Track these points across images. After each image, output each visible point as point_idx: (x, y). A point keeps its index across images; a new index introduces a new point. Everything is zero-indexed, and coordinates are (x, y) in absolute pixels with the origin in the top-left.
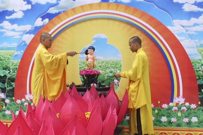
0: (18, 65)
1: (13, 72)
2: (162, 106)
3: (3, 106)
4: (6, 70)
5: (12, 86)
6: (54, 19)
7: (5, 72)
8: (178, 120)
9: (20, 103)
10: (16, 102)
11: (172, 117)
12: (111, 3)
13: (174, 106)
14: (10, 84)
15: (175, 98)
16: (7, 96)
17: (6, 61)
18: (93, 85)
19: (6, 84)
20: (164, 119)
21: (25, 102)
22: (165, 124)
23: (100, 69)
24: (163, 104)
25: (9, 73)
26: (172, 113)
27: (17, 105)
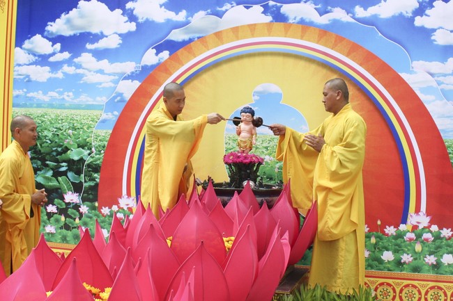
0: (108, 139)
1: (98, 153)
2: (385, 230)
3: (75, 219)
4: (83, 148)
5: (94, 180)
6: (180, 52)
7: (81, 153)
8: (415, 259)
9: (109, 214)
10: (101, 212)
11: (404, 252)
12: (291, 24)
13: (409, 231)
14: (90, 176)
15: (411, 216)
16: (84, 200)
17: (83, 132)
18: (248, 183)
19: (83, 175)
20: (388, 256)
21: (118, 211)
22: (388, 265)
23: (266, 152)
24: (387, 227)
25: (89, 154)
26: (403, 244)
27: (102, 218)
